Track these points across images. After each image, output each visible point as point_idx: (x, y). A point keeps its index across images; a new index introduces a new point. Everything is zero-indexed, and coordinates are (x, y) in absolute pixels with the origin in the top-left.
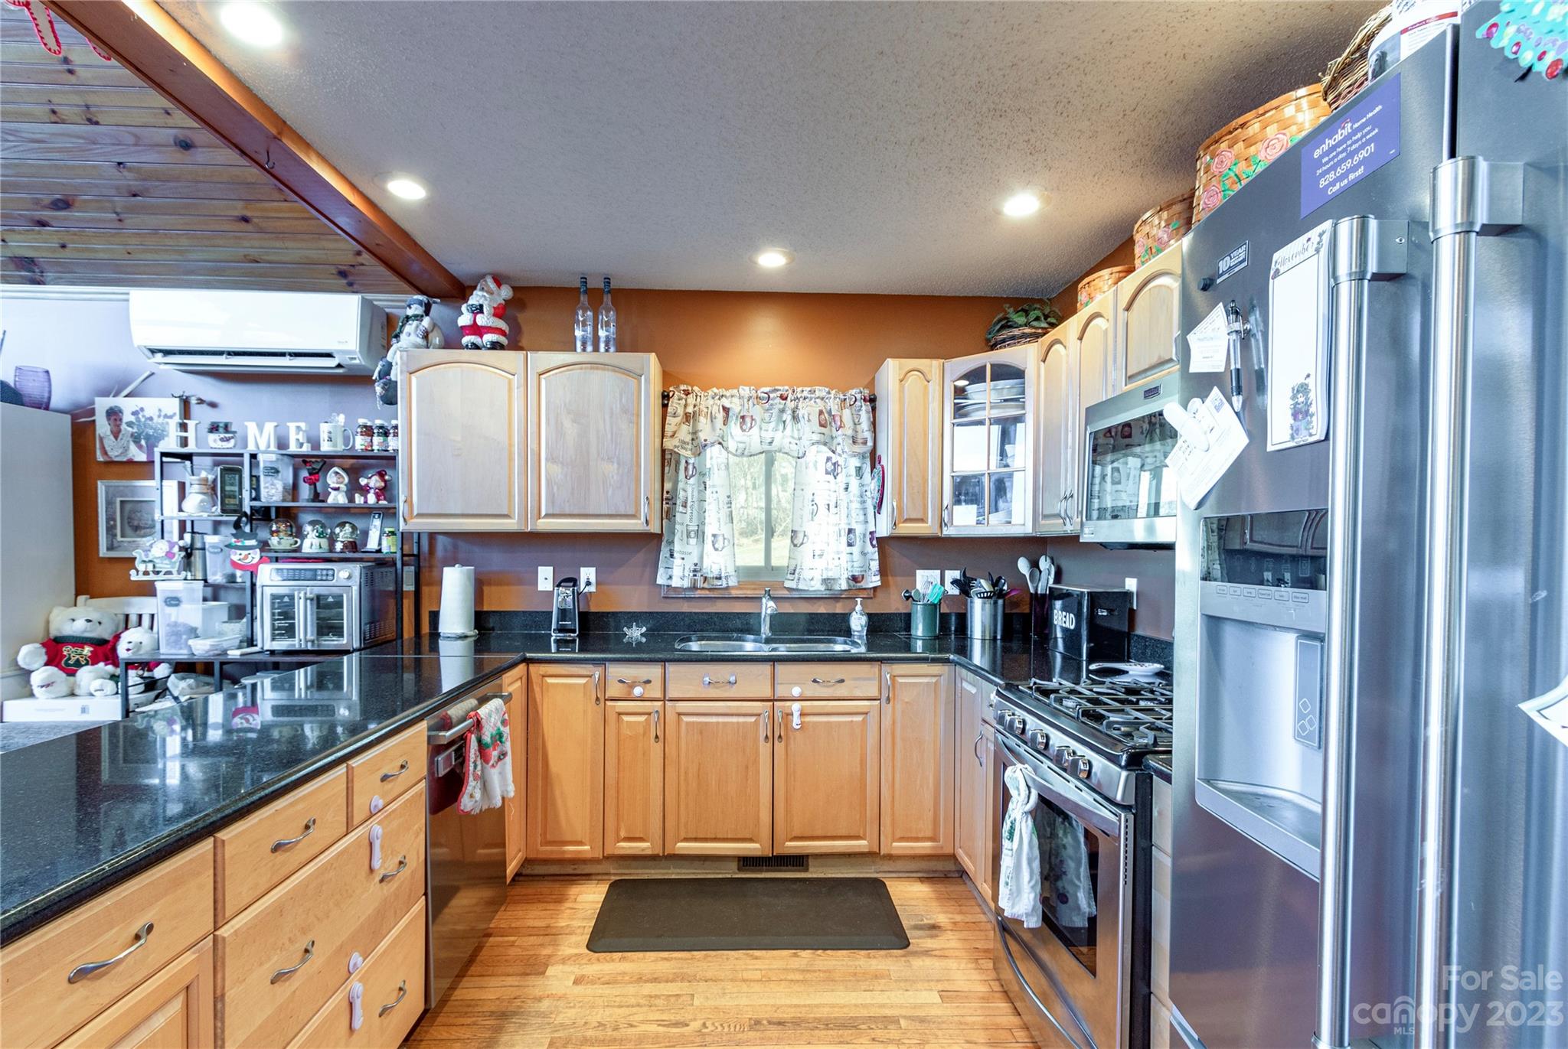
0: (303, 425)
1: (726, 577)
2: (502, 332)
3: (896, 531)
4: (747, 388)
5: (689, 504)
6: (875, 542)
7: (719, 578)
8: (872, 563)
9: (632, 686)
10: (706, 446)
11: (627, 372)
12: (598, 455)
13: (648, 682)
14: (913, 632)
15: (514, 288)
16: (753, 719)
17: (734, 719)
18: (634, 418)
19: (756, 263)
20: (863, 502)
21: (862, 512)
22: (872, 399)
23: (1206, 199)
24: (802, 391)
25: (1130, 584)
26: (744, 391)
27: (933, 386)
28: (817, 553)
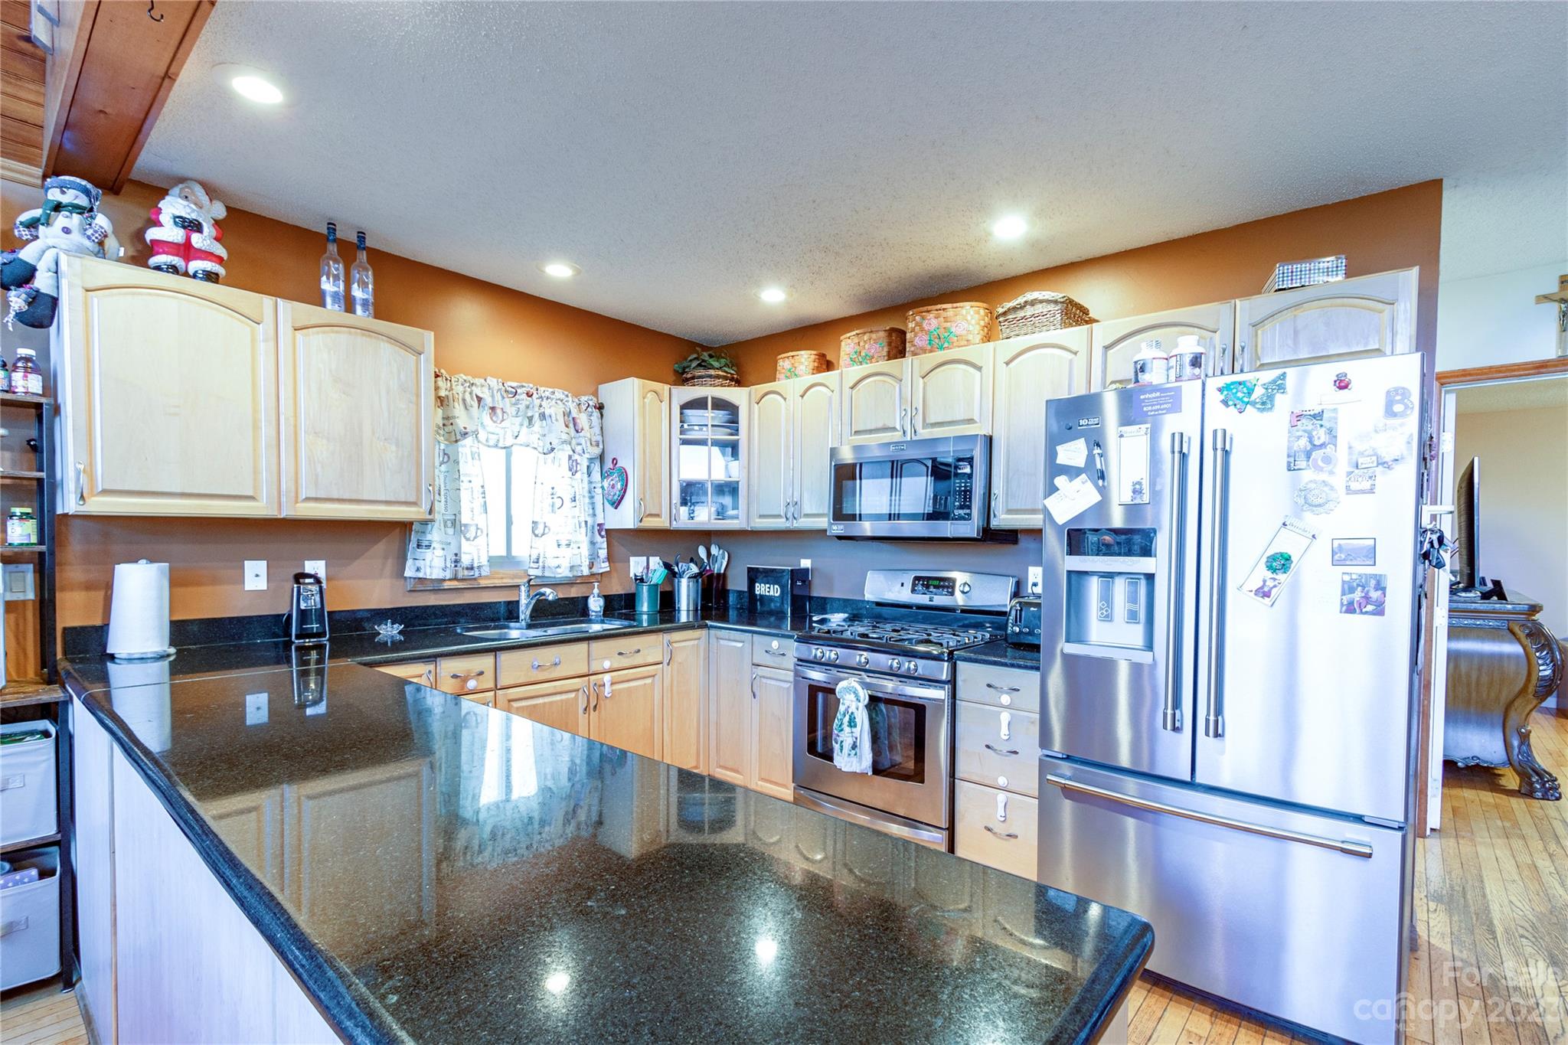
1: (479, 567)
2: (220, 260)
3: (641, 524)
4: (495, 380)
5: (442, 493)
6: (603, 533)
7: (472, 568)
8: (600, 551)
9: (465, 679)
10: (466, 434)
11: (404, 345)
12: (373, 433)
13: (481, 673)
14: (638, 608)
15: (228, 209)
16: (573, 695)
17: (558, 698)
18: (414, 399)
19: (543, 272)
20: (592, 497)
21: (591, 507)
22: (601, 407)
23: (917, 341)
24: (544, 391)
25: (806, 563)
26: (493, 382)
27: (665, 405)
28: (564, 543)
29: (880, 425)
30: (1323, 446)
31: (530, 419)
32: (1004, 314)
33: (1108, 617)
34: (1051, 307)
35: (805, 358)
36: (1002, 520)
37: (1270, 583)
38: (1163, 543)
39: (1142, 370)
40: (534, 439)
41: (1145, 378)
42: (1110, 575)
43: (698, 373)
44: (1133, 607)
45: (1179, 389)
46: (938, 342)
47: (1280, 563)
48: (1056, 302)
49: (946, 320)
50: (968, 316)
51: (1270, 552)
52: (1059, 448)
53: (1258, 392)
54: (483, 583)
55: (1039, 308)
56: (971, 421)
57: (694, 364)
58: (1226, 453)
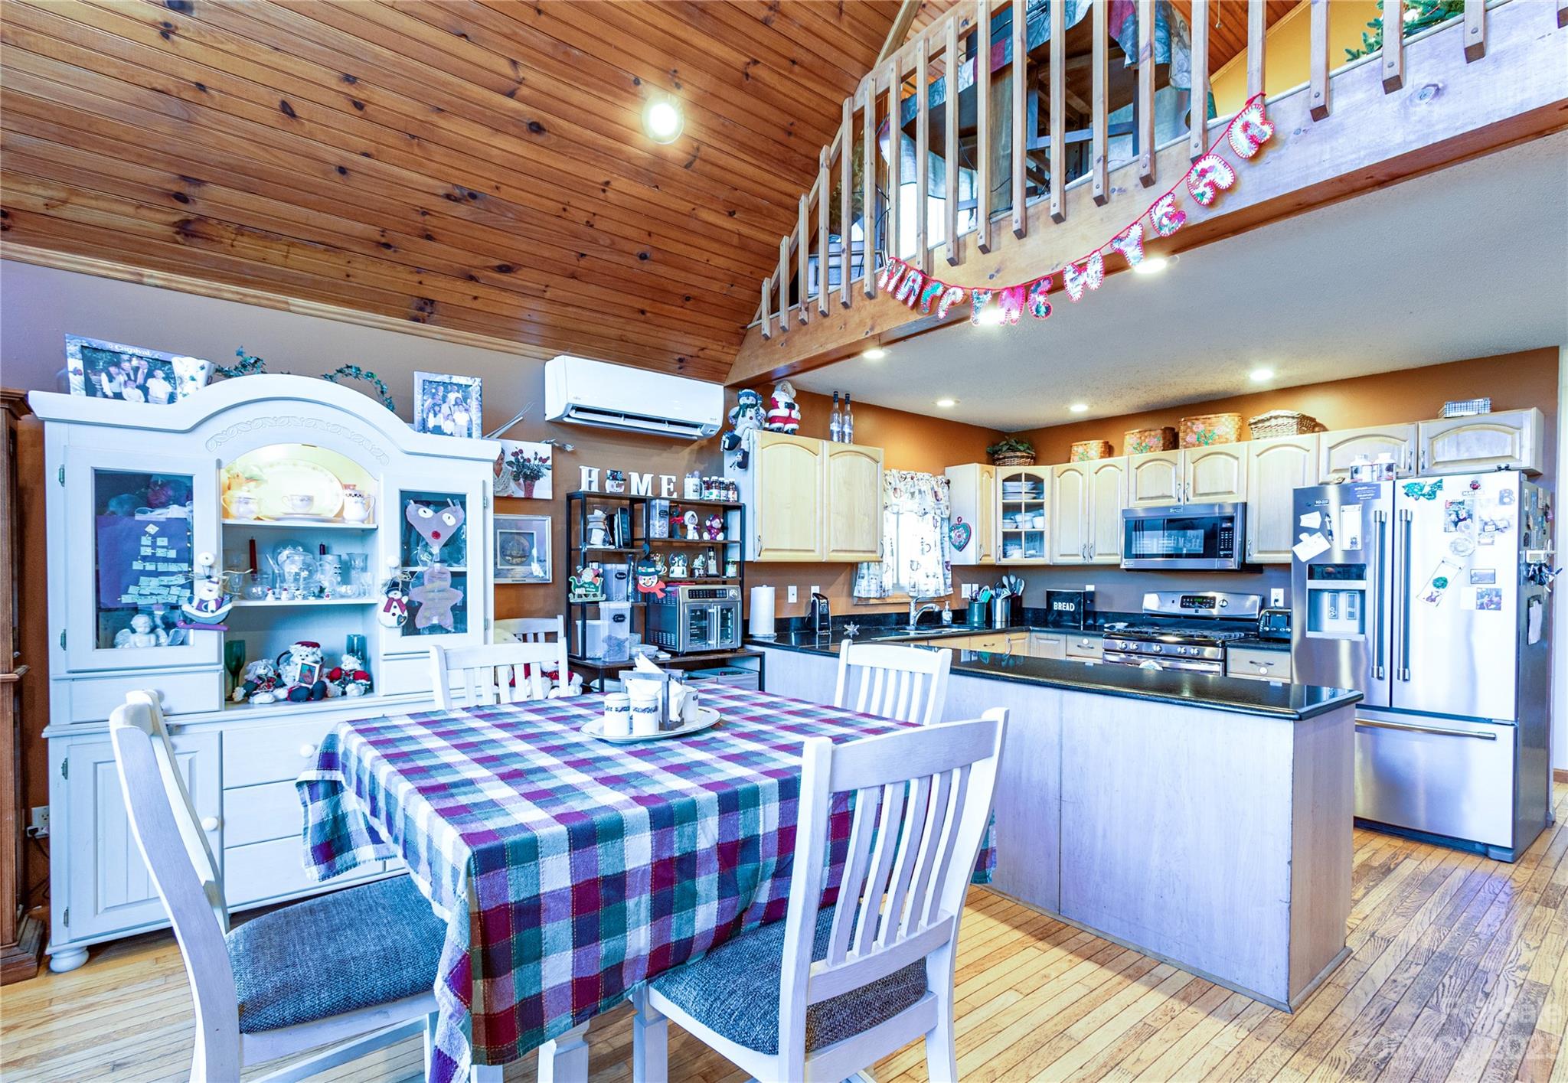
0: (674, 478)
1: (891, 591)
2: (802, 423)
3: (979, 562)
4: (896, 471)
6: (950, 568)
7: (888, 592)
8: (948, 581)
12: (859, 511)
14: (972, 618)
18: (875, 489)
20: (943, 544)
21: (942, 551)
22: (948, 482)
23: (1188, 439)
24: (920, 475)
25: (1090, 588)
26: (894, 471)
27: (993, 480)
28: (931, 574)
29: (1160, 494)
30: (1465, 519)
31: (913, 494)
32: (1255, 423)
33: (1335, 617)
34: (1290, 420)
35: (1095, 446)
36: (1254, 557)
37: (1435, 594)
38: (1370, 572)
39: (1356, 471)
40: (915, 507)
41: (1357, 477)
42: (1337, 591)
43: (1008, 455)
44: (1351, 610)
45: (1378, 486)
46: (1203, 440)
47: (1441, 583)
48: (1293, 418)
49: (1210, 424)
50: (1225, 423)
51: (1436, 577)
52: (1302, 517)
53: (1427, 490)
54: (889, 601)
55: (1280, 421)
56: (1230, 493)
57: (1004, 449)
58: (1408, 523)
